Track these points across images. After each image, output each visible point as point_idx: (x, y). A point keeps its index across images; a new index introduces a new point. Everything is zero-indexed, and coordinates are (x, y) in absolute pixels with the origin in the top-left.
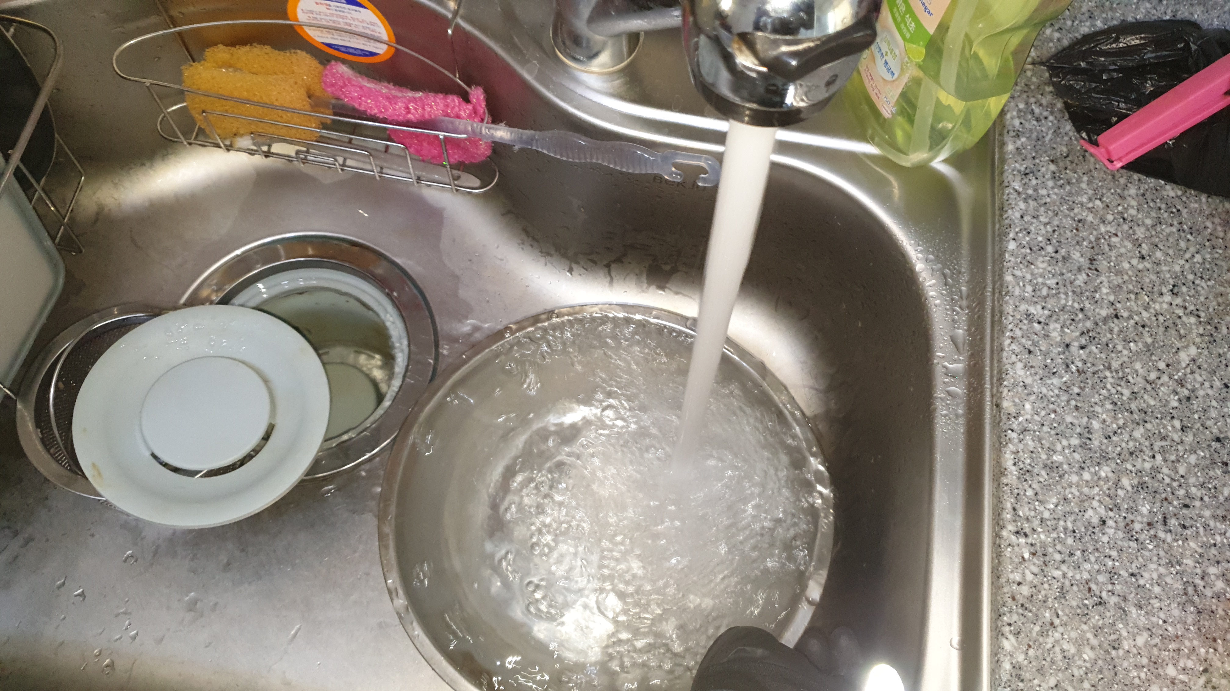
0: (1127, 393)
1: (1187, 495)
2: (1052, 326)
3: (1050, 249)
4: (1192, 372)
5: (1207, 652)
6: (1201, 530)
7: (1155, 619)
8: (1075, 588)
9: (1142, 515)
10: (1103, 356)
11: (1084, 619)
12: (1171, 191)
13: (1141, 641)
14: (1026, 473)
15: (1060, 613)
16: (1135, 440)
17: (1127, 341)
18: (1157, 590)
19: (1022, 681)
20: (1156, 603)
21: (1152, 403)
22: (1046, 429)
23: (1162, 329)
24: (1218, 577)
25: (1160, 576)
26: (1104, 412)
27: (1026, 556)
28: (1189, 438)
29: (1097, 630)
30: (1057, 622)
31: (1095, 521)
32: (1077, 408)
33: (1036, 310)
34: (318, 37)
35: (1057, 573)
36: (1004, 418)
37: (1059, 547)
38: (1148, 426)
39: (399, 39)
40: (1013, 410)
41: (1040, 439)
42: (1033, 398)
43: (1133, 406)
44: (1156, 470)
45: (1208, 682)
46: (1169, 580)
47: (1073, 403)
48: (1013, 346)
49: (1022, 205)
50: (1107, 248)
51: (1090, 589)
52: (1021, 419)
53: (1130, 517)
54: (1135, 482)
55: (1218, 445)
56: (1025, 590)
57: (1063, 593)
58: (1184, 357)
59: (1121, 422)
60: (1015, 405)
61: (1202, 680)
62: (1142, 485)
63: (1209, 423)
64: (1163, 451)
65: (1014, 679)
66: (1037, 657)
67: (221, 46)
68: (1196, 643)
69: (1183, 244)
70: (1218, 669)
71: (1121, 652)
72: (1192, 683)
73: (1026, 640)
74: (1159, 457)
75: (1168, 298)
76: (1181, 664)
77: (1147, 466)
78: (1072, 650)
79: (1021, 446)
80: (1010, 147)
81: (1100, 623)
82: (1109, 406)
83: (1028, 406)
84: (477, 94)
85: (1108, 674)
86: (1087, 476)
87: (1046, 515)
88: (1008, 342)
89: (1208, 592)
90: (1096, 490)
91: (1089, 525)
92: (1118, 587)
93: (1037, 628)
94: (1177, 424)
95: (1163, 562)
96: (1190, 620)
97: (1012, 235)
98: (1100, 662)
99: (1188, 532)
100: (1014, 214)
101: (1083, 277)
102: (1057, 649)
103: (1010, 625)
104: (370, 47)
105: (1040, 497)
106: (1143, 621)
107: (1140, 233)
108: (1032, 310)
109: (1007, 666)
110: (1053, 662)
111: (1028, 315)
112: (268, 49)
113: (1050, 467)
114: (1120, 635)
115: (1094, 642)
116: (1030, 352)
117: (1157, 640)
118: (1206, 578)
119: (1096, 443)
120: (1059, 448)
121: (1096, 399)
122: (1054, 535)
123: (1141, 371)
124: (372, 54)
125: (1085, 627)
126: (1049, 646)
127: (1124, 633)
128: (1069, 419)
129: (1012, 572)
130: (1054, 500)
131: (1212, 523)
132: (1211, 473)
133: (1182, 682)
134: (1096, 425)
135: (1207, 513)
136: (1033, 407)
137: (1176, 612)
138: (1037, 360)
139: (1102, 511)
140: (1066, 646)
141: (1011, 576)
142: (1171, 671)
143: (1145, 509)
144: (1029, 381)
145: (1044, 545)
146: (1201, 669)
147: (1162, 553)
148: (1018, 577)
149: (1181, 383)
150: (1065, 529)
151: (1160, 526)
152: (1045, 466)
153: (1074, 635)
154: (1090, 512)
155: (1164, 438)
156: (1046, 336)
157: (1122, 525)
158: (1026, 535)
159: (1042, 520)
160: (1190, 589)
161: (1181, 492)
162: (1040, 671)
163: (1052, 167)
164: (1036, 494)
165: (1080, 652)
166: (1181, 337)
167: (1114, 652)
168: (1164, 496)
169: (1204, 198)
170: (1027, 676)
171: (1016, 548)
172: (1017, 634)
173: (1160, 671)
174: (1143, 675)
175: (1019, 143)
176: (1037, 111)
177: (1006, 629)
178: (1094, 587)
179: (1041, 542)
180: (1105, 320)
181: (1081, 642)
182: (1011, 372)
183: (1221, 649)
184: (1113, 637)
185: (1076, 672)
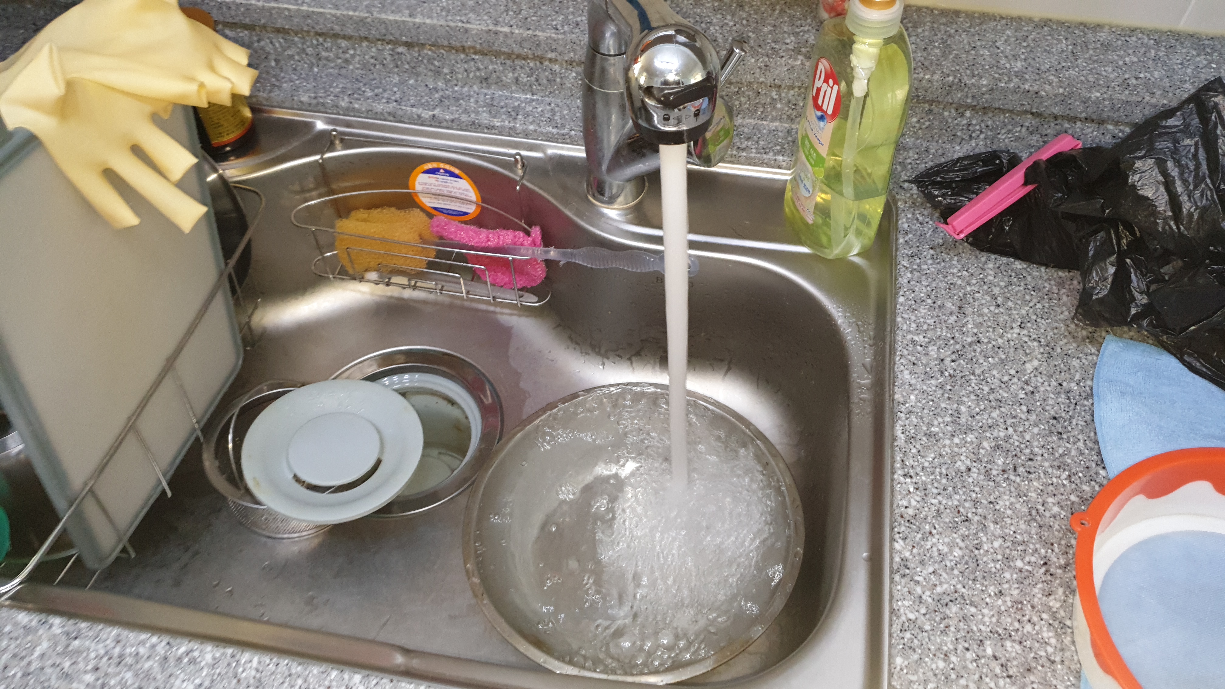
0: (986, 389)
1: (1032, 453)
2: (930, 348)
3: (929, 301)
4: (1035, 376)
5: (1047, 552)
6: (1042, 475)
7: (1007, 531)
8: (948, 511)
9: (998, 466)
10: (969, 366)
11: (955, 530)
12: (1018, 265)
13: (996, 544)
14: (911, 439)
15: (937, 526)
16: (993, 418)
17: (986, 357)
18: (1009, 512)
19: (908, 569)
20: (1008, 521)
21: (1005, 395)
22: (926, 411)
23: (1012, 350)
24: (1054, 504)
25: (1011, 504)
26: (970, 401)
27: (912, 490)
28: (1033, 417)
29: (964, 538)
30: (934, 532)
31: (963, 468)
32: (949, 398)
33: (919, 339)
34: (428, 202)
35: (934, 501)
36: (895, 405)
37: (936, 485)
38: (1003, 409)
39: (484, 200)
40: (901, 400)
41: (922, 418)
42: (916, 392)
43: (991, 397)
44: (1008, 437)
45: (1047, 571)
46: (1018, 506)
47: (946, 395)
48: (902, 361)
49: (909, 275)
50: (971, 300)
51: (959, 512)
52: (907, 405)
53: (989, 466)
54: (993, 444)
55: (1055, 422)
56: (911, 511)
57: (939, 513)
58: (1029, 367)
59: (982, 407)
60: (903, 396)
61: (1043, 570)
62: (998, 447)
63: (1047, 408)
64: (1013, 425)
65: (902, 568)
66: (919, 554)
67: (362, 210)
68: (1038, 546)
69: (1028, 297)
70: (1055, 563)
71: (982, 551)
72: (1035, 572)
73: (911, 543)
74: (1011, 430)
75: (1017, 330)
76: (1027, 559)
77: (1002, 434)
78: (946, 550)
79: (907, 422)
80: (901, 241)
81: (967, 533)
82: (973, 397)
83: (913, 397)
84: (536, 231)
85: (972, 565)
86: (956, 440)
87: (926, 464)
88: (898, 358)
89: (1047, 514)
90: (964, 449)
91: (958, 471)
92: (980, 511)
93: (919, 536)
94: (1024, 408)
95: (1014, 494)
96: (1033, 531)
97: (901, 293)
98: (966, 558)
99: (1032, 476)
100: (903, 281)
101: (954, 318)
102: (935, 549)
103: (899, 533)
104: (464, 208)
105: (922, 454)
106: (998, 532)
107: (996, 291)
108: (916, 338)
109: (897, 559)
110: (931, 557)
111: (913, 341)
112: (393, 209)
113: (929, 435)
114: (981, 540)
115: (962, 544)
116: (914, 364)
117: (1009, 544)
118: (1045, 505)
119: (963, 420)
120: (936, 423)
121: (964, 392)
122: (933, 477)
123: (997, 375)
124: (466, 214)
125: (955, 535)
126: (929, 547)
127: (984, 539)
128: (943, 405)
129: (901, 500)
130: (933, 455)
131: (1050, 470)
132: (1050, 439)
133: (1027, 571)
134: (963, 409)
135: (1046, 464)
136: (917, 398)
137: (1023, 526)
138: (920, 369)
139: (968, 462)
140: (940, 547)
141: (900, 503)
142: (1019, 564)
143: (1000, 462)
144: (913, 381)
145: (924, 483)
146: (1042, 562)
147: (1013, 489)
148: (905, 503)
149: (1027, 383)
150: (941, 474)
151: (1011, 472)
152: (926, 434)
153: (946, 540)
154: (959, 463)
155: (1015, 417)
156: (926, 354)
157: (983, 471)
158: (911, 477)
159: (923, 468)
160: (1034, 512)
161: (1027, 451)
162: (922, 562)
163: (932, 252)
164: (919, 451)
165: (951, 552)
166: (1027, 354)
167: (976, 552)
168: (1014, 453)
169: (1043, 269)
170: (912, 565)
171: (904, 485)
172: (905, 539)
173: (1011, 563)
174: (998, 566)
175: (907, 238)
176: (921, 218)
177: (897, 536)
178: (962, 510)
179: (922, 481)
180: (970, 344)
181: (952, 545)
182: (900, 376)
183: (1056, 550)
184: (976, 542)
185: (948, 564)
